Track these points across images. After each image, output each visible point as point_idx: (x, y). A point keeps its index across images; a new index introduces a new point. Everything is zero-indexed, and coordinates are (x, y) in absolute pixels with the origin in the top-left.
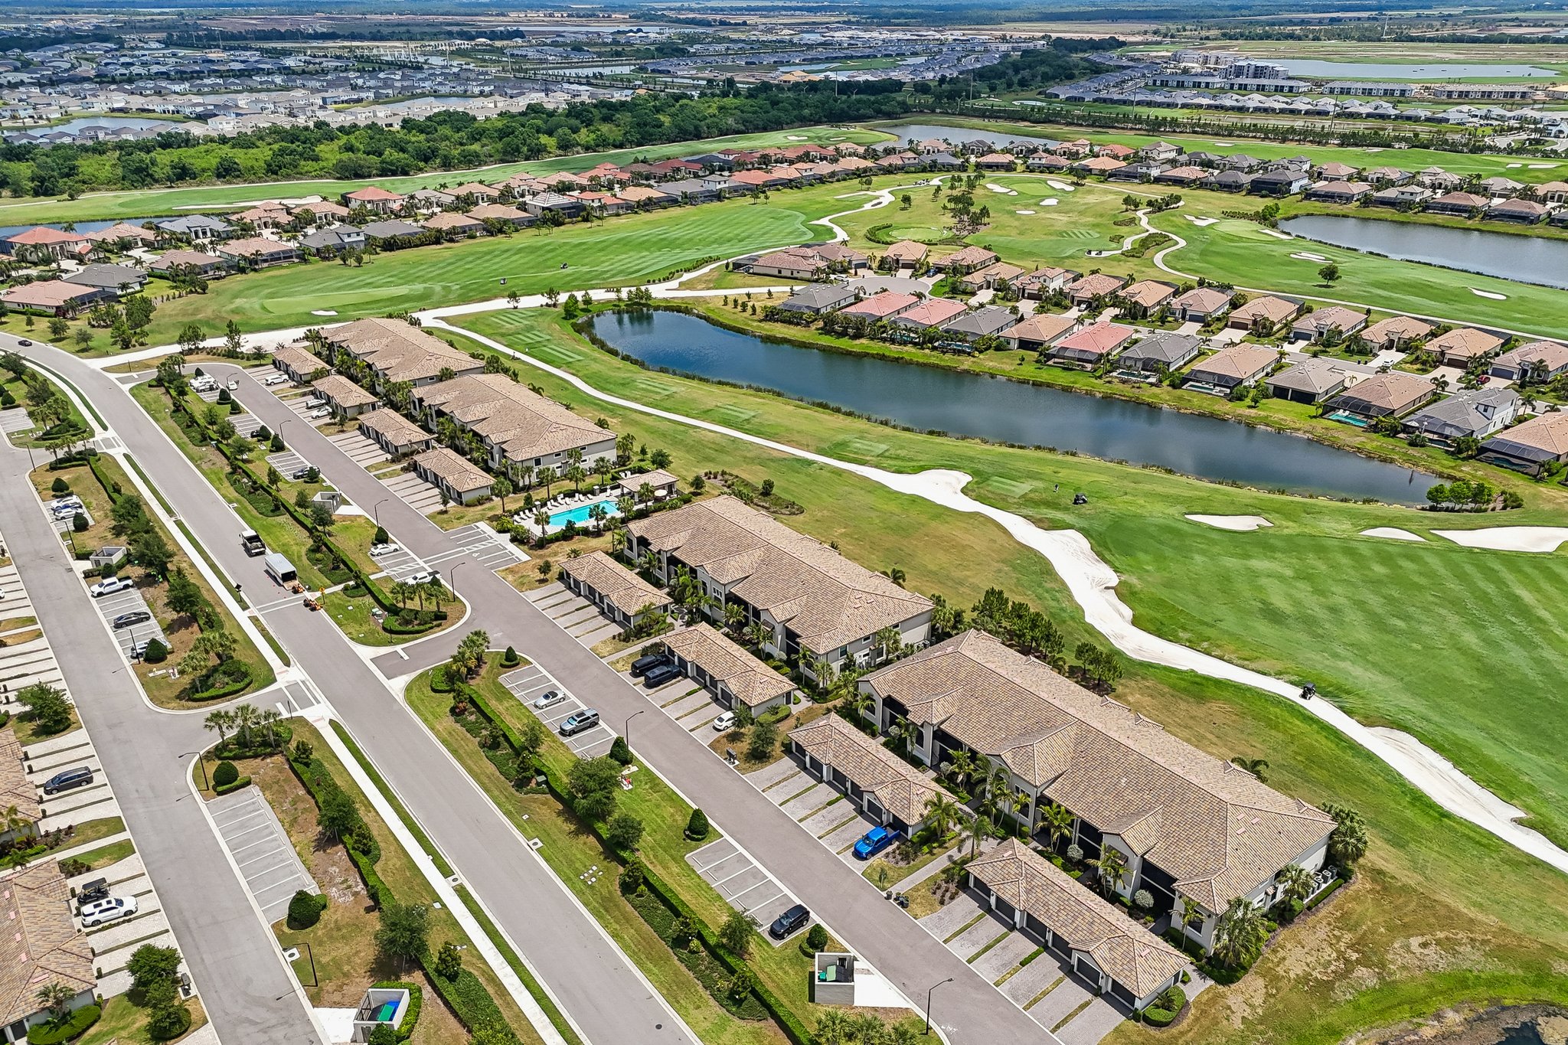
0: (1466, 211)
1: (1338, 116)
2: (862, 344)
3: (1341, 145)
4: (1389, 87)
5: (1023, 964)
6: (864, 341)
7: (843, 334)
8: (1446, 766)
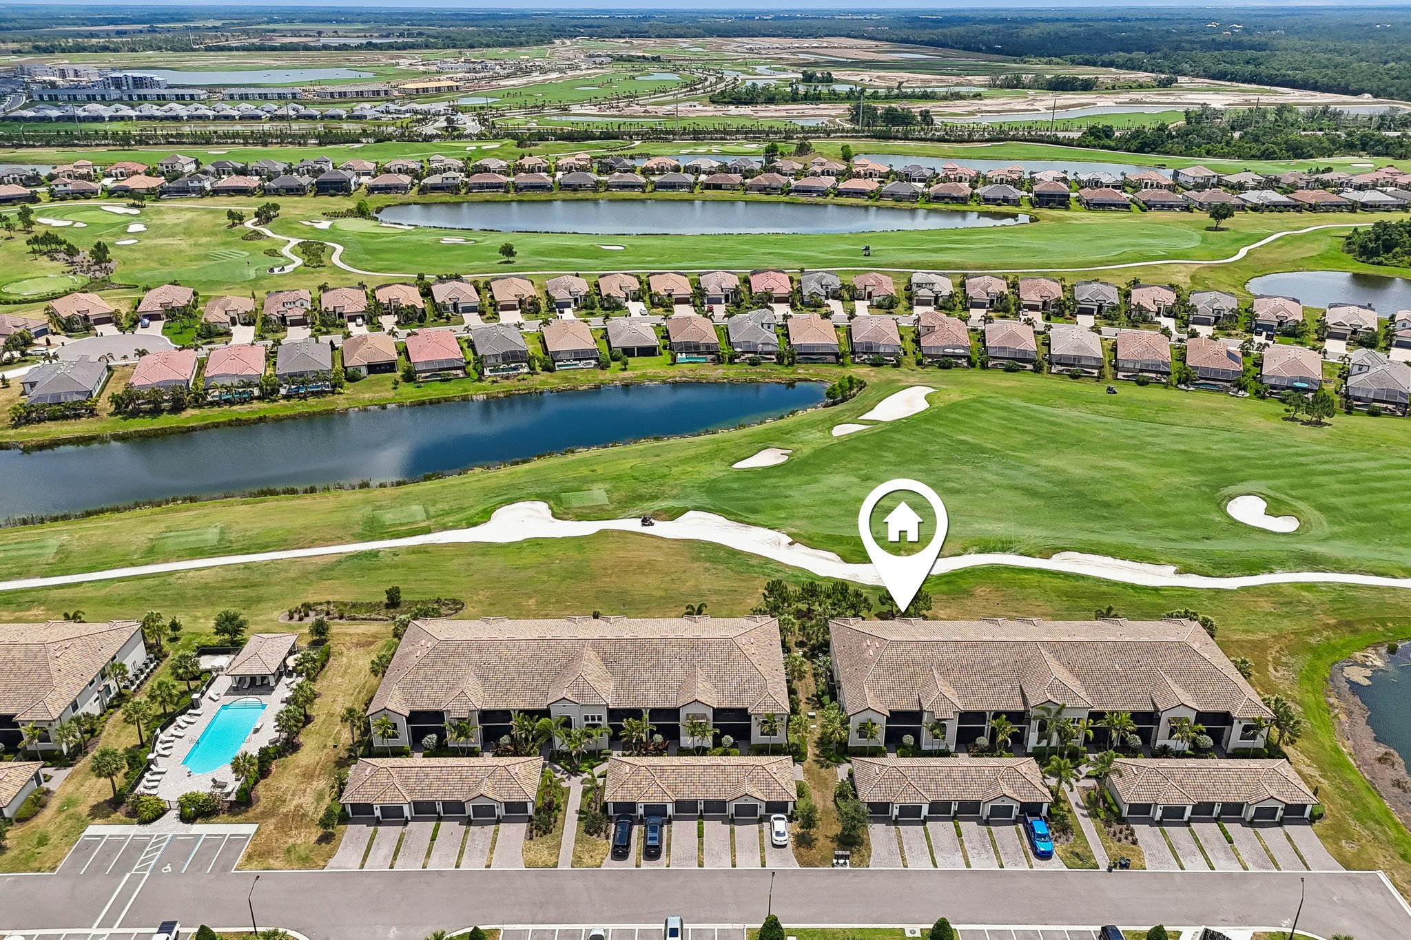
0: (501, 187)
1: (271, 119)
2: (190, 416)
3: (320, 144)
4: (281, 91)
5: (1231, 842)
6: (189, 412)
7: (156, 412)
8: (1109, 560)
